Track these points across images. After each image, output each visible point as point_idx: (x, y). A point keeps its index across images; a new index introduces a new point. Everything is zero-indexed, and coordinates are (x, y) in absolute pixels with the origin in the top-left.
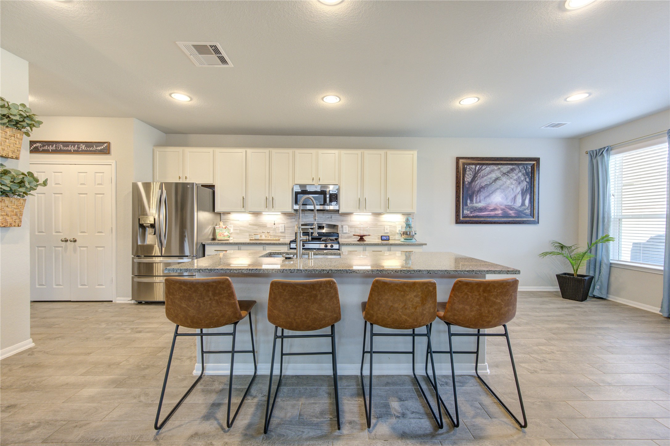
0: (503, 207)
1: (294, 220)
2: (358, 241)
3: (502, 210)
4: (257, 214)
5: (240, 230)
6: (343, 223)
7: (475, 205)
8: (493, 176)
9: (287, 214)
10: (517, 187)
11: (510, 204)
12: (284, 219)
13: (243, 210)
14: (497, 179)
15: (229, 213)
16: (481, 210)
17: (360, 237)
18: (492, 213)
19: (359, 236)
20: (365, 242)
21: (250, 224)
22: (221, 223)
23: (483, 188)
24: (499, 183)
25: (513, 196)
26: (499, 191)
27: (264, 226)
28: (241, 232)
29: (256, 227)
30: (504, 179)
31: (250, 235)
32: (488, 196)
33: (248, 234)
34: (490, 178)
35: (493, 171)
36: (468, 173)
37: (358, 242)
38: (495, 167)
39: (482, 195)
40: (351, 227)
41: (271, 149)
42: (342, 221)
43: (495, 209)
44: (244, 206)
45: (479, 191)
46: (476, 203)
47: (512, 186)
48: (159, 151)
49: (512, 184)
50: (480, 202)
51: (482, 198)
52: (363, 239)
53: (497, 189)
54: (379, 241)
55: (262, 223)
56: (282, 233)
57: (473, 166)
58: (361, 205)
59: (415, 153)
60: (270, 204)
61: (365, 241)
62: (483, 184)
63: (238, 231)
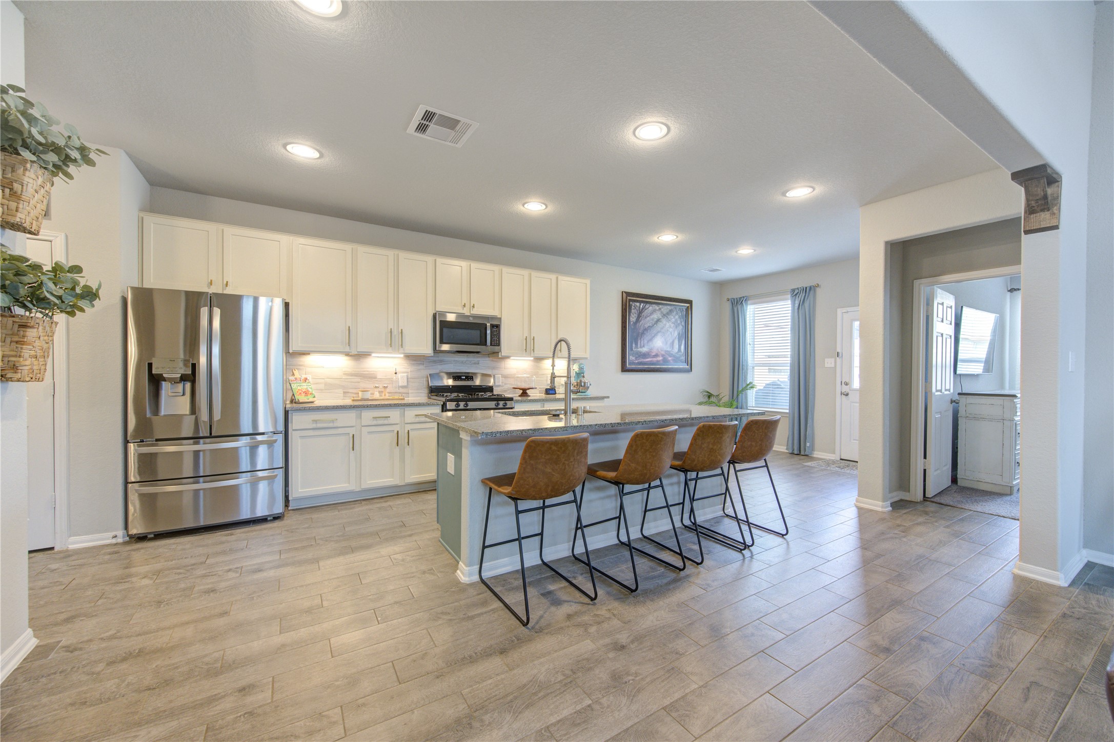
0: (663, 353)
1: (421, 367)
2: (519, 396)
3: (663, 356)
4: (360, 356)
5: (326, 384)
6: (495, 372)
7: (640, 349)
8: (655, 316)
9: (414, 359)
10: (674, 331)
11: (669, 349)
12: (406, 365)
14: (658, 320)
16: (645, 355)
17: (521, 391)
18: (655, 359)
19: (520, 389)
20: (529, 398)
21: (344, 374)
22: (296, 372)
23: (646, 330)
24: (660, 325)
25: (671, 341)
26: (659, 334)
27: (370, 377)
28: (329, 387)
30: (664, 321)
31: (344, 393)
32: (651, 340)
33: (341, 391)
34: (653, 320)
35: (654, 311)
36: (633, 311)
37: (520, 398)
38: (657, 307)
39: (646, 338)
40: (505, 377)
41: (399, 253)
42: (494, 368)
43: (656, 356)
44: (349, 343)
45: (643, 333)
46: (641, 347)
47: (671, 330)
48: (153, 222)
49: (670, 327)
50: (644, 346)
51: (646, 341)
52: (526, 393)
53: (658, 332)
54: (543, 396)
55: (368, 371)
56: (403, 387)
57: (638, 304)
58: (529, 346)
59: (588, 281)
60: (396, 340)
61: (530, 396)
62: (646, 326)
63: (322, 386)
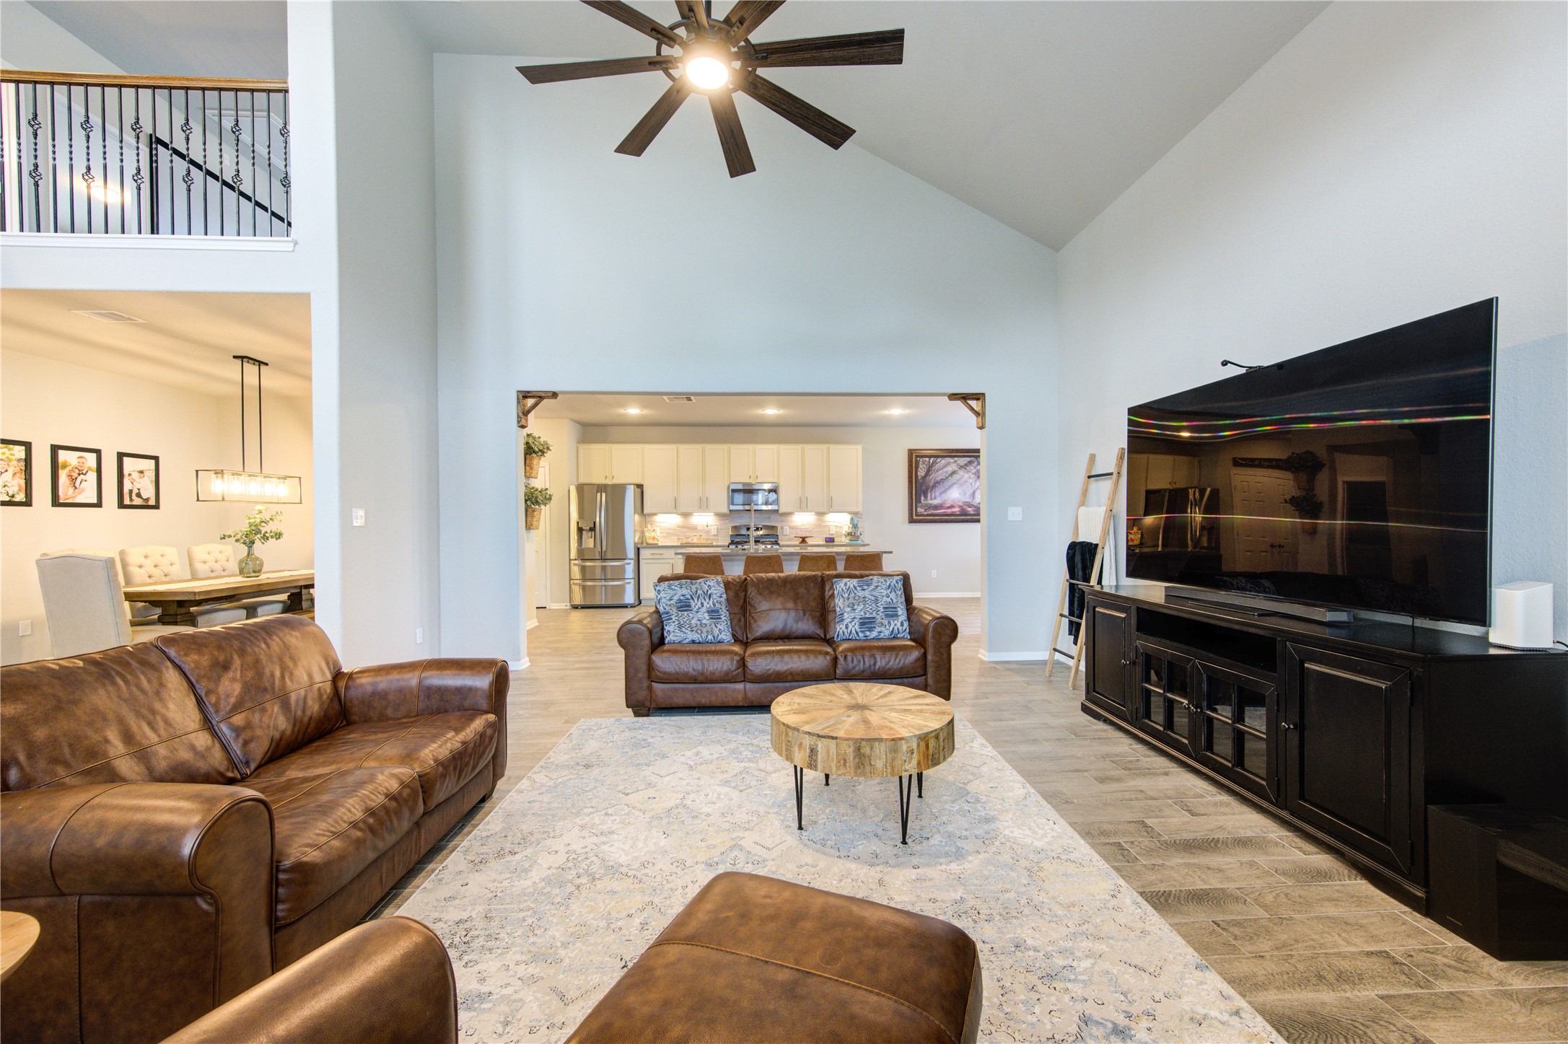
0: (961, 504)
1: (728, 522)
2: (800, 543)
3: (960, 507)
4: (686, 515)
5: (668, 533)
6: (783, 524)
7: (930, 502)
8: (949, 469)
9: (720, 516)
10: (975, 481)
11: (968, 500)
12: (717, 520)
13: (675, 511)
14: (954, 473)
15: (655, 514)
16: (936, 507)
17: (801, 540)
18: (949, 511)
19: (800, 538)
21: (678, 527)
22: (649, 526)
23: (938, 482)
24: (956, 477)
25: (971, 491)
26: (955, 486)
27: (694, 528)
28: (669, 534)
29: (685, 530)
30: (961, 473)
32: (944, 492)
33: (676, 537)
34: (946, 472)
35: (948, 464)
36: (921, 466)
38: (951, 460)
39: (937, 491)
40: (792, 528)
41: (704, 445)
42: (782, 521)
43: (952, 507)
44: (675, 508)
45: (934, 486)
46: (931, 499)
47: (971, 481)
48: (583, 448)
49: (970, 478)
50: (935, 498)
51: (937, 494)
52: (805, 541)
53: (954, 484)
54: (823, 544)
55: (692, 525)
56: (714, 535)
57: (927, 459)
58: (803, 505)
59: (859, 447)
60: (703, 505)
61: (808, 543)
62: (938, 479)
63: (665, 535)
